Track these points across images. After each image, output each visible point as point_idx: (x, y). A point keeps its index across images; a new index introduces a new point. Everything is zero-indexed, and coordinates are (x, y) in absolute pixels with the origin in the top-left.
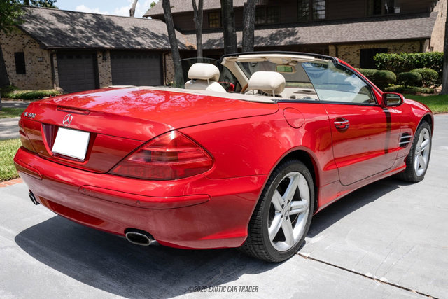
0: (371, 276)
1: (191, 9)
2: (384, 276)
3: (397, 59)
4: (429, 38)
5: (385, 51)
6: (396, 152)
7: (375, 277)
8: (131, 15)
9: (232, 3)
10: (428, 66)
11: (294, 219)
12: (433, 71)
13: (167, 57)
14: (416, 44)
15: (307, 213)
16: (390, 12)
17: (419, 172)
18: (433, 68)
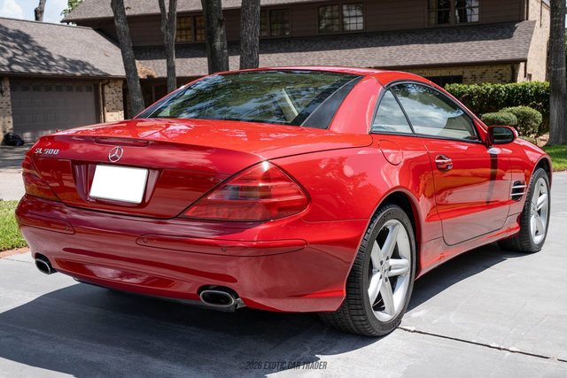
0: (497, 346)
1: (157, 10)
2: (513, 345)
3: (478, 92)
4: (525, 61)
5: (459, 80)
6: (507, 207)
7: (502, 347)
8: (37, 18)
9: (220, 4)
10: (525, 103)
11: (393, 280)
12: (534, 111)
13: (107, 89)
14: (505, 69)
15: (408, 276)
16: (461, 21)
17: (537, 239)
18: (533, 107)
